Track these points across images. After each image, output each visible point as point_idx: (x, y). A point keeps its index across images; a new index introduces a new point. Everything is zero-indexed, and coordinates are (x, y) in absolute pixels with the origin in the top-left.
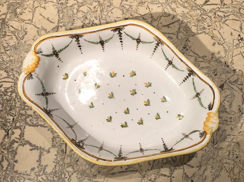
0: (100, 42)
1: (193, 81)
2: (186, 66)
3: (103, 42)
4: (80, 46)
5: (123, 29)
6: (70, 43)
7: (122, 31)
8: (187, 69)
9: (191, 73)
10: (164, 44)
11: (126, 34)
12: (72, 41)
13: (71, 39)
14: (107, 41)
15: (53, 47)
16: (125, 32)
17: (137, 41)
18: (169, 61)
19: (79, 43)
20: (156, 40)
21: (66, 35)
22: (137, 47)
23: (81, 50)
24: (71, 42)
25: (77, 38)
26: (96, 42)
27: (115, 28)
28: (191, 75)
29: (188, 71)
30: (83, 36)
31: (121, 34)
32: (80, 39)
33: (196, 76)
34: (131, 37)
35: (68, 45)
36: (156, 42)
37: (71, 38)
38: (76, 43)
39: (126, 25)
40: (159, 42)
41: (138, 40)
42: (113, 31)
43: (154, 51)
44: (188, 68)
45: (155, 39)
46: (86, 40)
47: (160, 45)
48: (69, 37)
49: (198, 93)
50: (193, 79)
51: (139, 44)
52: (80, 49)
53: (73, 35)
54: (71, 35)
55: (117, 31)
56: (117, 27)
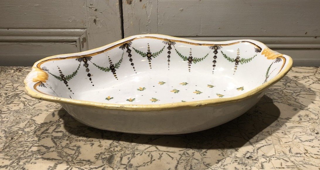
0: (111, 67)
1: (223, 55)
2: (207, 47)
3: (114, 68)
4: (89, 75)
5: (131, 45)
6: (78, 69)
7: (130, 46)
8: (210, 48)
9: (216, 48)
10: (176, 42)
11: (135, 50)
12: (80, 65)
13: (79, 63)
14: (118, 65)
15: (59, 70)
16: (133, 48)
17: (148, 57)
18: (188, 60)
19: (88, 70)
20: (166, 44)
21: (73, 57)
22: (149, 65)
23: (91, 81)
24: (79, 67)
25: (85, 61)
26: (106, 68)
27: (123, 44)
28: (218, 50)
29: (212, 49)
30: (92, 58)
31: (130, 51)
32: (88, 62)
33: (222, 46)
34: (140, 53)
35: (76, 71)
36: (167, 46)
37: (78, 61)
38: (85, 68)
39: (132, 40)
40: (170, 43)
41: (148, 55)
42: (121, 49)
43: (169, 60)
44: (210, 46)
45: (164, 43)
46: (95, 65)
47: (172, 46)
48: (76, 60)
49: (236, 60)
50: (222, 52)
51: (150, 60)
52: (90, 79)
53: (80, 56)
54: (78, 56)
55: (125, 48)
56: (125, 43)
